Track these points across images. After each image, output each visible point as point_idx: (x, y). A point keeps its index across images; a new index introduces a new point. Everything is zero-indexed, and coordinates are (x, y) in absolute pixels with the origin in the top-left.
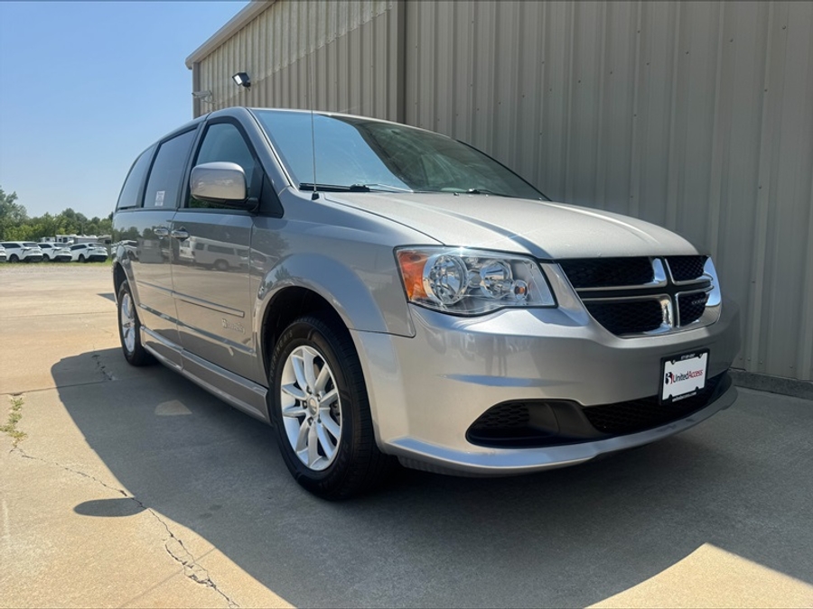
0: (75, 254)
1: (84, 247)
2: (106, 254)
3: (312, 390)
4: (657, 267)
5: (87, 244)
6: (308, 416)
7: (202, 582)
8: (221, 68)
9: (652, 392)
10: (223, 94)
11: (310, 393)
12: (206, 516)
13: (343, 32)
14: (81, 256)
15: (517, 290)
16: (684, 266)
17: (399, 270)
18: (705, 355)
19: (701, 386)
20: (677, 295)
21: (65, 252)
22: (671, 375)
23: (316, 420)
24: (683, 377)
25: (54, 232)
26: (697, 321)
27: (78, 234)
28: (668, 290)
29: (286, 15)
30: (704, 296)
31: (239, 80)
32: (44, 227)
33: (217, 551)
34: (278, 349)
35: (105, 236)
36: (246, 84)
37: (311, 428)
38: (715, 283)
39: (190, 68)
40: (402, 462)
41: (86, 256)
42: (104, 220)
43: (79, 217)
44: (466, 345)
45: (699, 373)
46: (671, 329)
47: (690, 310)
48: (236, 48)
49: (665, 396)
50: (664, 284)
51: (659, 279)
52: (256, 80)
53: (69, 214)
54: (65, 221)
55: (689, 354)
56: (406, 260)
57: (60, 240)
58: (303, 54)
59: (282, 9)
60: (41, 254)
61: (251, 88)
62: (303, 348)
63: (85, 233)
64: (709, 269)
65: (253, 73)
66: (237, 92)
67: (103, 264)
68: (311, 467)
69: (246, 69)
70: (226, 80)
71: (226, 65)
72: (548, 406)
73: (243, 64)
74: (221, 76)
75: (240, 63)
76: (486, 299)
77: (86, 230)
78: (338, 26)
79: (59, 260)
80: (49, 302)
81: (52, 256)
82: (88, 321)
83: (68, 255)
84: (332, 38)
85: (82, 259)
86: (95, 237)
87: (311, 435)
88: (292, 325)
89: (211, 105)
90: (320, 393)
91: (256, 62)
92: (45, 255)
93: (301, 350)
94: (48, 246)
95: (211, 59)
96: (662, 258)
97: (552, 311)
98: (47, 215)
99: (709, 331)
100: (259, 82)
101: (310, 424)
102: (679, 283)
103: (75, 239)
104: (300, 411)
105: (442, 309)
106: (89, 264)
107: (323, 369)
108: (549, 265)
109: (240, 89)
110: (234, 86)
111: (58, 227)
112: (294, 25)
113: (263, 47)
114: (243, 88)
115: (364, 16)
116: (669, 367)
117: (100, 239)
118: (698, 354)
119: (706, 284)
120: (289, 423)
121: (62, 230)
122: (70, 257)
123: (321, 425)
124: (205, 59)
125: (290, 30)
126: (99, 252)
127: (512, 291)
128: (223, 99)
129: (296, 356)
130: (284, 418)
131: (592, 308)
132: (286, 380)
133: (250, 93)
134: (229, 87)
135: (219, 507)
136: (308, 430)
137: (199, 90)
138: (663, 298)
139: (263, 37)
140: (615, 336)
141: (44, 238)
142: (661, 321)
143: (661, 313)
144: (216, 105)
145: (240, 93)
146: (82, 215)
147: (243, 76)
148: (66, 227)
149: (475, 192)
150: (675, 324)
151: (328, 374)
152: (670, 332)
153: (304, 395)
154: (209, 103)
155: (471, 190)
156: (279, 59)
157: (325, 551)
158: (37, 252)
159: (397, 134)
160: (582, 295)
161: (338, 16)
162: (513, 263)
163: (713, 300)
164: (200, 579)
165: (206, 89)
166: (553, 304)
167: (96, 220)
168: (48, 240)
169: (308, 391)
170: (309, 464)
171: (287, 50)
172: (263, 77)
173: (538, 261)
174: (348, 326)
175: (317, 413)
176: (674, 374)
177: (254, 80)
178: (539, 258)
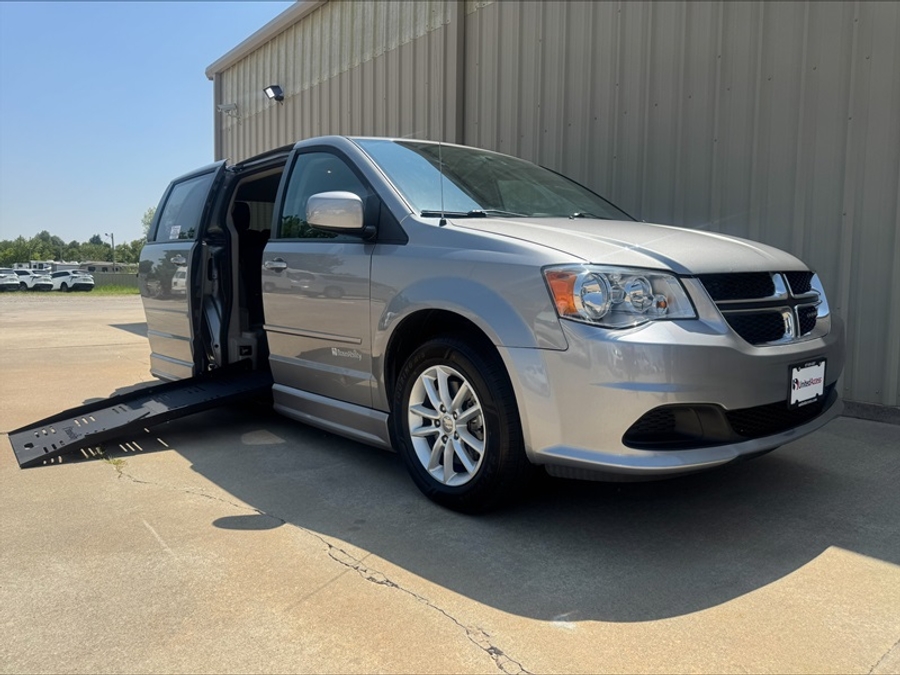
0: (57, 283)
1: (67, 274)
2: (92, 283)
3: (447, 408)
4: (778, 281)
5: (70, 271)
6: (442, 434)
7: (382, 583)
8: (248, 78)
9: (782, 398)
10: (250, 108)
11: (444, 412)
12: (356, 529)
13: (393, 46)
14: (64, 284)
15: (659, 305)
16: (798, 280)
17: (547, 286)
18: (823, 364)
19: (821, 393)
20: (796, 307)
21: (45, 280)
22: (797, 382)
23: (451, 437)
24: (806, 384)
25: (27, 257)
26: (809, 333)
27: (55, 260)
28: (788, 303)
29: (327, 25)
30: (813, 310)
31: (270, 93)
32: (16, 252)
33: (373, 555)
34: (406, 370)
35: (88, 262)
36: (279, 98)
37: (446, 446)
38: (823, 297)
39: (211, 79)
40: (550, 471)
41: (70, 285)
42: (85, 244)
43: (56, 241)
44: (615, 363)
45: (818, 380)
46: (793, 339)
47: (807, 323)
48: (266, 58)
49: (793, 402)
50: (785, 297)
51: (781, 291)
52: (290, 94)
53: (44, 237)
54: (41, 245)
55: (811, 362)
56: (553, 279)
57: (35, 267)
58: (346, 68)
59: (322, 19)
60: (18, 282)
61: (284, 102)
62: (437, 368)
63: (64, 258)
64: (816, 283)
65: (286, 85)
66: (267, 106)
67: (89, 293)
68: (447, 483)
69: (278, 82)
70: (254, 94)
71: (254, 76)
72: (693, 411)
73: (275, 78)
74: (247, 89)
75: (271, 76)
76: (628, 313)
77: (66, 255)
78: (387, 40)
79: (38, 288)
80: (61, 333)
81: (30, 285)
82: (118, 353)
83: (49, 283)
84: (380, 51)
85: (64, 288)
86: (77, 263)
87: (447, 453)
88: (423, 346)
89: (235, 120)
90: (457, 411)
91: (291, 75)
92: (23, 283)
93: (435, 371)
94: (26, 273)
95: (236, 69)
96: (781, 273)
97: (694, 322)
98: (20, 239)
99: (825, 341)
100: (293, 96)
101: (445, 442)
102: (797, 296)
103: (52, 265)
104: (432, 429)
105: (588, 322)
106: (73, 293)
107: (463, 386)
108: (688, 280)
109: (270, 103)
110: (264, 99)
111: (33, 252)
112: (336, 36)
113: (298, 59)
114: (275, 102)
115: (418, 29)
116: (796, 374)
117: (82, 266)
118: (818, 364)
119: (814, 298)
120: (418, 444)
121: (37, 255)
122: (51, 286)
123: (459, 441)
124: (228, 69)
125: (331, 41)
126: (84, 280)
127: (654, 305)
128: (250, 113)
129: (427, 376)
130: (413, 438)
131: (729, 319)
132: (414, 400)
133: (283, 108)
134: (257, 101)
135: (363, 522)
136: (443, 448)
137: (221, 103)
138: (784, 311)
139: (299, 47)
140: (750, 345)
141: (15, 265)
142: (784, 332)
143: (783, 325)
144: (241, 120)
145: (271, 107)
146: (58, 238)
147: (275, 88)
148: (41, 252)
149: (581, 216)
150: (797, 334)
151: (469, 390)
152: (794, 341)
153: (436, 413)
154: (232, 117)
155: (576, 214)
156: (317, 72)
157: (485, 555)
158: (13, 279)
159: (490, 160)
160: (721, 307)
161: (387, 29)
162: (652, 279)
163: (822, 312)
164: (380, 580)
165: (230, 102)
166: (695, 316)
167: (74, 245)
168: (21, 266)
169: (441, 409)
170: (445, 481)
171: (327, 63)
172: (298, 90)
173: (678, 276)
174: (495, 343)
175: (454, 430)
176: (799, 380)
177: (288, 92)
178: (678, 273)
